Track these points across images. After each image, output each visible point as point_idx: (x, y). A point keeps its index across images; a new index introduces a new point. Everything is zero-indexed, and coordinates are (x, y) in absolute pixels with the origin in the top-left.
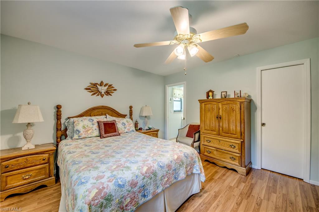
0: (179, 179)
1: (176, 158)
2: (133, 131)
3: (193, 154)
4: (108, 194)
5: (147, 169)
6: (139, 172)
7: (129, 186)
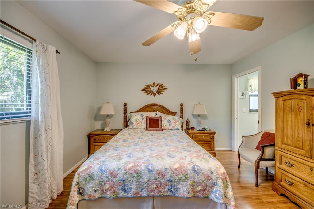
0: (177, 195)
1: (176, 167)
2: (178, 129)
3: (212, 173)
4: (91, 173)
5: (133, 167)
6: (123, 166)
7: (109, 174)
